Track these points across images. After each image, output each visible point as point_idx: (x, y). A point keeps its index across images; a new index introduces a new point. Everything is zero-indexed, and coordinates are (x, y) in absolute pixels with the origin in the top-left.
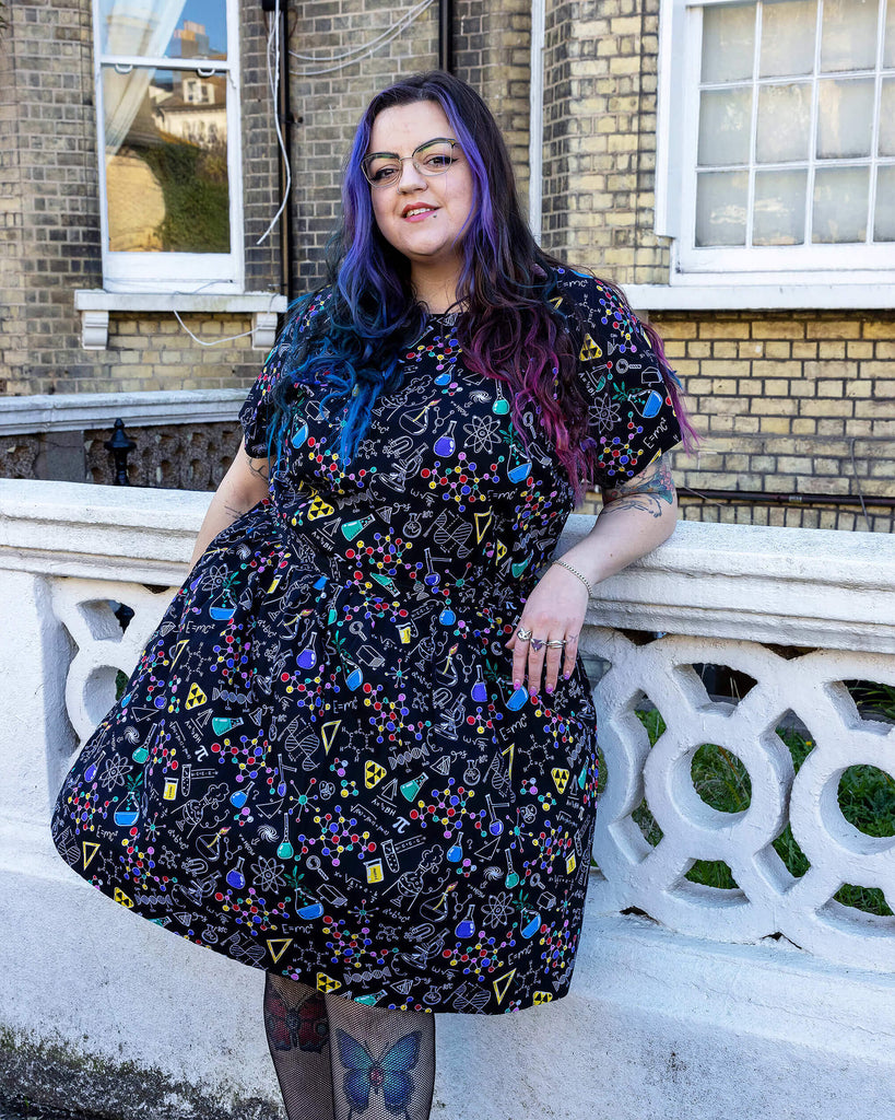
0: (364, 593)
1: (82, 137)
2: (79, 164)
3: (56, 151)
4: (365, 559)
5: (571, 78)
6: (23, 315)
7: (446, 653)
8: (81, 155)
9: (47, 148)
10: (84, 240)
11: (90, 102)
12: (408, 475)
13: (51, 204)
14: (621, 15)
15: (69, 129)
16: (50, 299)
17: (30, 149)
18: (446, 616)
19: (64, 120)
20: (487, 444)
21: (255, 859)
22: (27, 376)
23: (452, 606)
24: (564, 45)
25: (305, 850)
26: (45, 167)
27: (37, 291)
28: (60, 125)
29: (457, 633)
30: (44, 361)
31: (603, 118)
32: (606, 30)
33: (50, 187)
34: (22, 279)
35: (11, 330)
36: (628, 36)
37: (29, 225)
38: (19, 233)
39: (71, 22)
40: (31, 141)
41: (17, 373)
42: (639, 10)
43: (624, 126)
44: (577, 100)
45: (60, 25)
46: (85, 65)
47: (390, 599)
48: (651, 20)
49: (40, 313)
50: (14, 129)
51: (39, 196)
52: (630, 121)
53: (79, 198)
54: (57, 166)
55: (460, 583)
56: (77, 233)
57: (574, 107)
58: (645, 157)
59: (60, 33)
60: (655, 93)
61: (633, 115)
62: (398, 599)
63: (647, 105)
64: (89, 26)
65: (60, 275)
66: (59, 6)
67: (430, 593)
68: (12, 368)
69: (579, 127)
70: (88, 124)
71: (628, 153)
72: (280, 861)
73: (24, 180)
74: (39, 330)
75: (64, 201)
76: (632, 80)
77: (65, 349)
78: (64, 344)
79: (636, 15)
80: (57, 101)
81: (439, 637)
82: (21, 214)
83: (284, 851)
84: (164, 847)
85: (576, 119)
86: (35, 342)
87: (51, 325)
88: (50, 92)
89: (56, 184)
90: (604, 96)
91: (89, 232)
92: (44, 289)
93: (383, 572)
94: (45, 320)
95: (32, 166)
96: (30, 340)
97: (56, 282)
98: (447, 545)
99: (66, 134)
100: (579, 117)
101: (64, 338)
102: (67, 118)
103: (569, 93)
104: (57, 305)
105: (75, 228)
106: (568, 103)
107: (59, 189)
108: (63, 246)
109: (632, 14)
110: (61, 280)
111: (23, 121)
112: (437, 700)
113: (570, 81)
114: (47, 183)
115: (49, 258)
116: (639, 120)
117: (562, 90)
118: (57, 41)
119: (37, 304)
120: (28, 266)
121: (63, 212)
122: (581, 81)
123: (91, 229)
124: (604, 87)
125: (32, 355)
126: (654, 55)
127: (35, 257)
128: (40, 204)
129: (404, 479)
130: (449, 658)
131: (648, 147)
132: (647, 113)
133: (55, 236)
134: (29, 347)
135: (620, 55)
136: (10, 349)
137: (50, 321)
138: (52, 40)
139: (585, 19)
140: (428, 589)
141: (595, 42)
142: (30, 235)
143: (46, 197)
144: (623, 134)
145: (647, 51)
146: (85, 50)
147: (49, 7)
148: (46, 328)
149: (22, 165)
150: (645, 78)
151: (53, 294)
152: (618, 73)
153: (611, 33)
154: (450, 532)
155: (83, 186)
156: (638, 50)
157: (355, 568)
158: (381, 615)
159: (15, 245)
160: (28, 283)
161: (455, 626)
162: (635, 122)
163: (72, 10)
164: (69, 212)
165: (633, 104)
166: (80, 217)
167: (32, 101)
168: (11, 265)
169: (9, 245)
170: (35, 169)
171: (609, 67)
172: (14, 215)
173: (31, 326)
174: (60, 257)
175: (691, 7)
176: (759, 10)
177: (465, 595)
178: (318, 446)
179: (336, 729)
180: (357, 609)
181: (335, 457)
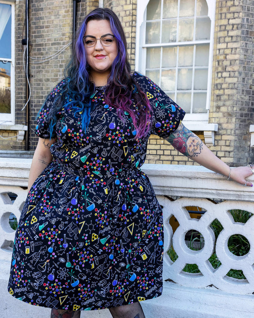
0: (91, 179)
4: (90, 167)
7: (117, 194)
18: (117, 182)
20: (125, 123)
21: (58, 269)
23: (118, 178)
25: (75, 264)
29: (120, 187)
47: (100, 179)
48: (133, 50)
55: (120, 170)
62: (102, 178)
67: (112, 175)
72: (67, 268)
81: (115, 189)
83: (68, 265)
84: (26, 270)
112: (114, 211)
126: (134, 60)
129: (101, 138)
130: (118, 195)
140: (111, 173)
145: (132, 58)
154: (116, 153)
156: (130, 58)
157: (87, 171)
158: (98, 185)
161: (120, 185)
175: (143, 48)
176: (162, 49)
177: (122, 174)
178: (71, 131)
179: (83, 224)
180: (90, 184)
181: (78, 134)
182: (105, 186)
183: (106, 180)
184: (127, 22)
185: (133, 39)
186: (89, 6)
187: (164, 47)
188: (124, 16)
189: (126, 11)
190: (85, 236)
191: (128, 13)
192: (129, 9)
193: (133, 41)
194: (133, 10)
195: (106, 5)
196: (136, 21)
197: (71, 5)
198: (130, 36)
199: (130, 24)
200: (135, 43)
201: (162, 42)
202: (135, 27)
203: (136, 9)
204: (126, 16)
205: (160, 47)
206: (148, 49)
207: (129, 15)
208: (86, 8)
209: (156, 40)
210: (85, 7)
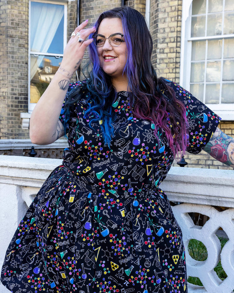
0: (105, 197)
1: (24, 72)
2: (23, 79)
3: (17, 76)
4: (106, 185)
5: (157, 58)
6: (6, 119)
7: (136, 217)
8: (24, 77)
9: (15, 75)
10: (24, 100)
11: (27, 63)
12: (124, 152)
13: (15, 90)
14: (171, 42)
15: (21, 70)
16: (14, 115)
17: (11, 75)
18: (135, 203)
19: (20, 68)
20: (152, 140)
22: (7, 135)
23: (137, 199)
24: (155, 50)
26: (14, 80)
27: (11, 113)
28: (19, 69)
29: (139, 209)
30: (11, 131)
31: (165, 69)
32: (167, 46)
33: (15, 85)
34: (7, 109)
35: (3, 123)
36: (173, 48)
37: (9, 95)
38: (6, 97)
39: (23, 42)
40: (11, 73)
41: (4, 135)
42: (176, 41)
43: (171, 71)
44: (159, 64)
45: (20, 43)
46: (26, 54)
47: (116, 199)
48: (179, 44)
49: (11, 119)
50: (6, 70)
51: (12, 88)
52: (173, 70)
53: (23, 88)
54: (17, 80)
55: (140, 190)
56: (22, 98)
57: (158, 66)
58: (177, 79)
59: (20, 46)
60: (180, 63)
61: (174, 68)
62: (118, 198)
63: (177, 66)
64: (27, 44)
65: (17, 109)
66: (20, 38)
67: (130, 195)
68: (3, 133)
69: (159, 71)
70: (26, 69)
71: (172, 78)
73: (8, 83)
74: (10, 123)
75: (19, 89)
76: (173, 59)
77: (17, 128)
78: (17, 127)
79: (175, 42)
80: (18, 63)
81: (134, 212)
82: (7, 92)
85: (158, 69)
86: (9, 126)
87: (14, 122)
88: (17, 61)
89: (17, 84)
90: (166, 63)
91: (25, 97)
92: (12, 112)
93: (113, 188)
94: (12, 120)
95: (11, 80)
96: (8, 126)
97: (15, 110)
98: (136, 177)
99: (20, 71)
100: (159, 68)
101: (17, 125)
102: (21, 67)
103: (156, 62)
104: (16, 117)
105: (22, 96)
106: (156, 65)
107: (18, 86)
108: (18, 101)
109: (174, 42)
110: (17, 110)
111: (9, 68)
112: (134, 237)
113: (157, 59)
114: (15, 84)
115: (14, 104)
116: (175, 70)
117: (154, 61)
118: (19, 47)
119: (10, 116)
120: (8, 106)
121: (18, 92)
122: (160, 59)
123: (26, 97)
124: (166, 61)
125: (8, 130)
126: (179, 53)
127: (10, 104)
128: (12, 90)
129: (123, 154)
130: (137, 219)
131: (177, 77)
132: (177, 68)
133: (16, 98)
134: (8, 128)
135: (170, 52)
136: (2, 128)
137: (14, 121)
138: (17, 47)
139: (161, 43)
140: (129, 194)
141: (163, 49)
142: (9, 98)
143: (14, 88)
144: (171, 73)
145: (177, 51)
146: (26, 50)
147: (17, 39)
148: (12, 123)
149: (8, 79)
150: (177, 59)
151: (15, 114)
152: (169, 57)
153: (168, 47)
154: (138, 172)
155: (24, 85)
156: (175, 51)
157: (102, 188)
158: (113, 206)
159: (5, 101)
160: (8, 111)
161: (139, 207)
162: (174, 70)
163: (23, 40)
164: (20, 92)
165: (174, 65)
166: (23, 94)
167: (12, 62)
168: (4, 106)
169: (4, 100)
170: (12, 80)
171: (167, 56)
172: (5, 92)
173: (9, 122)
174: (17, 104)
175: (189, 41)
176: (207, 42)
177: (141, 195)
178: (88, 144)
179: (99, 250)
180: (104, 205)
181: (96, 147)
182: (121, 208)
183: (123, 200)
184: (173, 17)
185: (178, 33)
186: (137, 4)
187: (209, 40)
188: (170, 12)
189: (171, 7)
190: (102, 263)
191: (173, 8)
192: (174, 5)
193: (179, 35)
194: (178, 5)
195: (153, 2)
196: (181, 16)
197: (119, 4)
198: (176, 31)
199: (175, 19)
200: (180, 37)
201: (207, 35)
202: (181, 21)
203: (181, 5)
204: (172, 11)
205: (205, 40)
206: (193, 42)
207: (175, 10)
208: (134, 5)
209: (201, 33)
210: (132, 5)
